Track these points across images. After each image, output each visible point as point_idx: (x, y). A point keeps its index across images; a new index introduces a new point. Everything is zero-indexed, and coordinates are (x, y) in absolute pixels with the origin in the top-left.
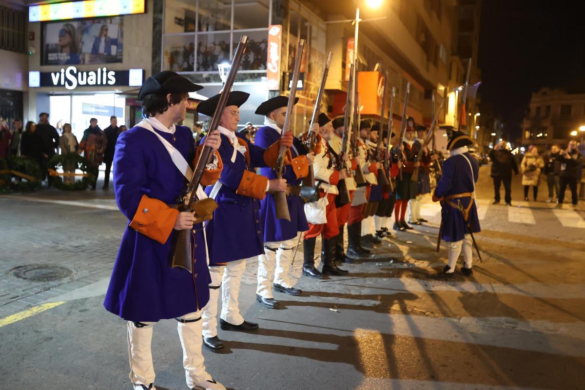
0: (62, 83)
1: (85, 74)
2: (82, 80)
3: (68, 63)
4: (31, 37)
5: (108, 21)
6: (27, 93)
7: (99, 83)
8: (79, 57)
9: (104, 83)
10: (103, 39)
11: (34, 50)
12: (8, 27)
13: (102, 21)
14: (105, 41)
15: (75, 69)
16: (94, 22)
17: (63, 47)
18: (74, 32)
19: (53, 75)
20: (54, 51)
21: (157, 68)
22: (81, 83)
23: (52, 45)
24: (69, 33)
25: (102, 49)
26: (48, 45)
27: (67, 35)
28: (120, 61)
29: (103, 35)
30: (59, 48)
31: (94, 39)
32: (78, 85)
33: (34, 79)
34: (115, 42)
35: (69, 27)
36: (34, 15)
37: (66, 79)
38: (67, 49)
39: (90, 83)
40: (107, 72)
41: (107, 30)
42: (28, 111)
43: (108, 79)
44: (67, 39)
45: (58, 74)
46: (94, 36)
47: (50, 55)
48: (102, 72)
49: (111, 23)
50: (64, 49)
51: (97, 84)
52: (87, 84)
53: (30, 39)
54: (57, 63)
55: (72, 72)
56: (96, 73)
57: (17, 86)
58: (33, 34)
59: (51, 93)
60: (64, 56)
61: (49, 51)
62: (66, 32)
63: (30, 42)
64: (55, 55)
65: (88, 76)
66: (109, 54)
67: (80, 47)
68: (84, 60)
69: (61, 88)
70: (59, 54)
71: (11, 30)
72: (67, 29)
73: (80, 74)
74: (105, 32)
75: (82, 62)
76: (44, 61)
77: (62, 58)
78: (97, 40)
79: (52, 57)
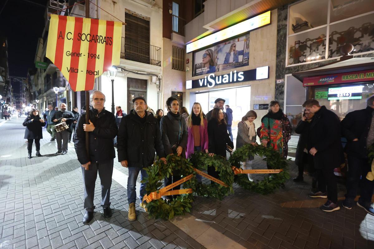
0: (206, 84)
1: (220, 77)
2: (219, 81)
3: (209, 72)
4: (187, 62)
5: (237, 40)
6: (185, 93)
7: (231, 81)
8: (215, 68)
9: (235, 80)
10: (232, 53)
11: (189, 68)
12: (176, 58)
13: (232, 41)
14: (234, 53)
15: (213, 75)
16: (226, 44)
17: (205, 64)
18: (212, 54)
19: (200, 80)
20: (200, 67)
21: (282, 63)
22: (218, 83)
23: (199, 64)
24: (209, 55)
25: (231, 60)
26: (196, 65)
27: (208, 56)
28: (247, 64)
29: (233, 50)
30: (203, 65)
31: (226, 54)
32: (216, 84)
33: (189, 84)
34: (241, 53)
35: (209, 51)
36: (189, 49)
37: (208, 82)
38: (208, 65)
39: (224, 82)
40: (237, 73)
41: (235, 46)
42: (185, 103)
43: (238, 77)
44: (208, 59)
45: (203, 80)
46: (226, 53)
47: (197, 70)
48: (233, 74)
49: (238, 41)
50: (206, 65)
51: (229, 82)
52: (222, 83)
53: (187, 63)
54: (201, 74)
55: (212, 77)
56: (229, 75)
57: (180, 89)
58: (188, 60)
59: (198, 92)
60: (206, 69)
61: (196, 68)
62: (207, 54)
63: (186, 65)
64: (200, 69)
65: (223, 77)
66: (237, 62)
67: (216, 62)
68: (218, 69)
69: (204, 88)
70: (203, 69)
71: (177, 59)
72: (208, 53)
73: (217, 77)
74: (233, 48)
75: (217, 70)
76: (194, 74)
77: (205, 71)
78: (228, 54)
79: (198, 71)
